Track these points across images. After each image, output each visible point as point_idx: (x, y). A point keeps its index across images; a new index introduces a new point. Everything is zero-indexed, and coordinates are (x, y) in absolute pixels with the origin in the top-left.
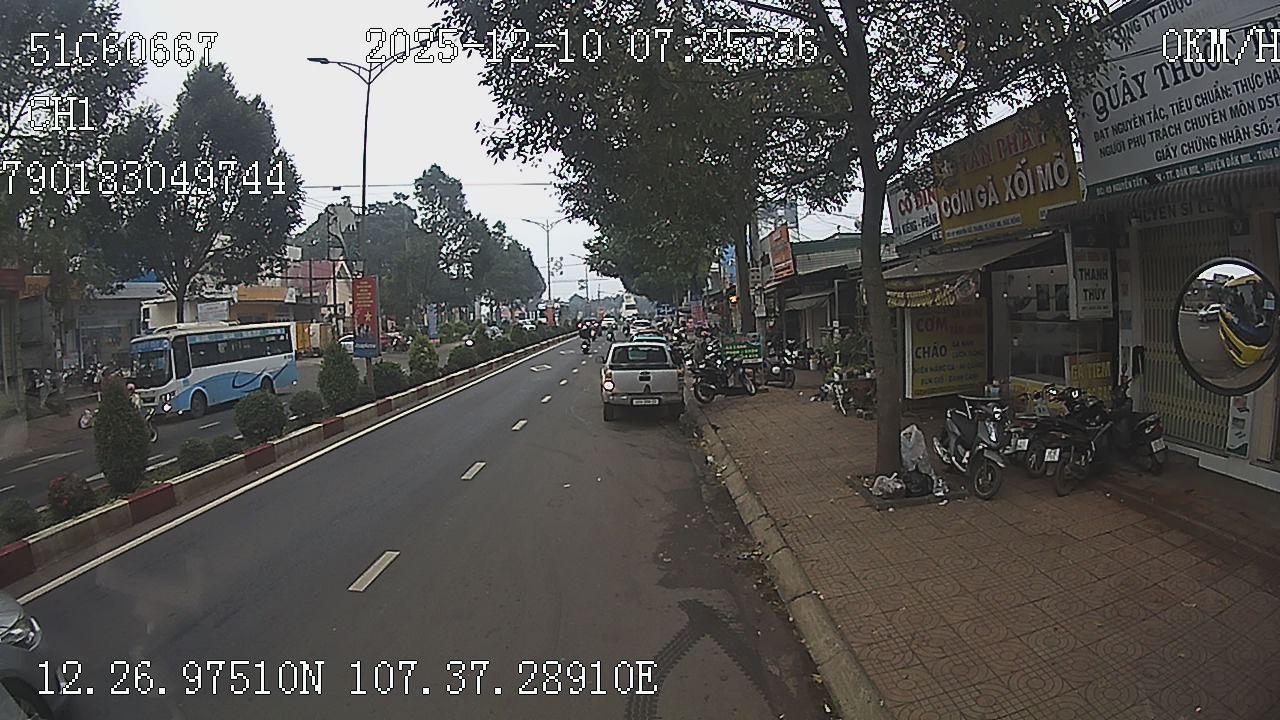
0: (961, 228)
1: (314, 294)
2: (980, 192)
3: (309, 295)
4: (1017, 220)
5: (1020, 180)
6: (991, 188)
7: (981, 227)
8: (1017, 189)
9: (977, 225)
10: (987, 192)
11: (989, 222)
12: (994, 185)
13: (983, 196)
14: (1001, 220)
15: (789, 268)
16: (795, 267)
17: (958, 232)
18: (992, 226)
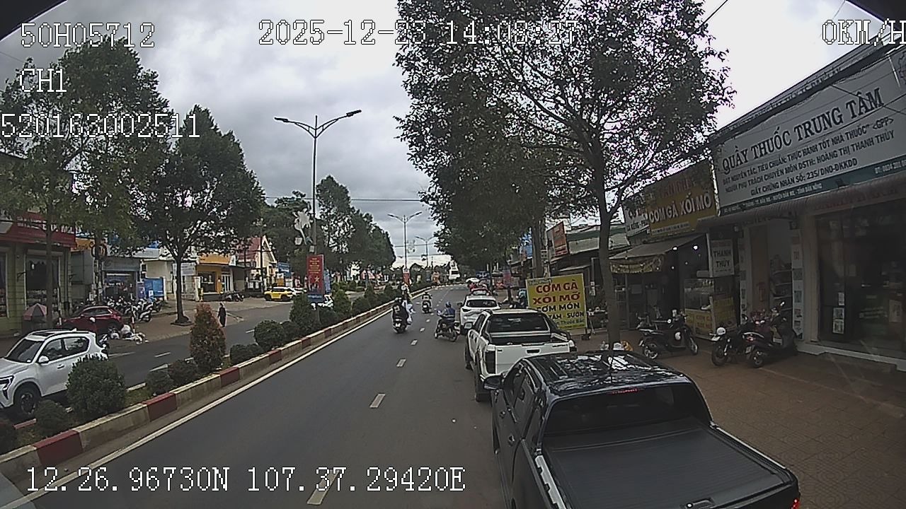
0: (659, 229)
1: (247, 260)
2: (669, 210)
3: (243, 261)
4: (687, 225)
6: (674, 206)
7: (669, 229)
8: (686, 207)
9: (668, 227)
10: (672, 210)
11: (673, 226)
12: (676, 206)
13: (670, 212)
14: (679, 224)
15: (564, 249)
16: (568, 249)
17: (658, 231)
18: (675, 228)
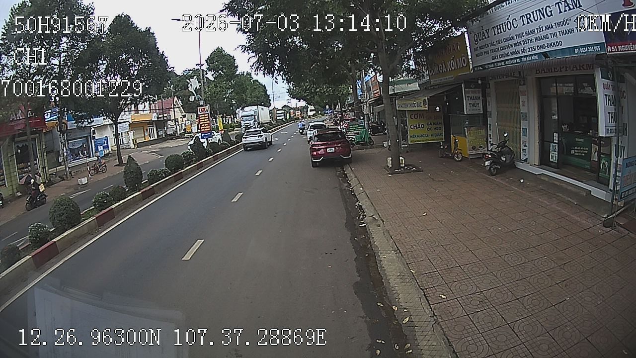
1: (165, 115)
2: (440, 67)
3: (162, 116)
4: (452, 78)
5: (452, 63)
7: (442, 80)
8: (451, 66)
9: (440, 79)
10: (442, 67)
12: (445, 65)
14: (447, 77)
15: (378, 93)
17: (434, 81)
18: (445, 79)
